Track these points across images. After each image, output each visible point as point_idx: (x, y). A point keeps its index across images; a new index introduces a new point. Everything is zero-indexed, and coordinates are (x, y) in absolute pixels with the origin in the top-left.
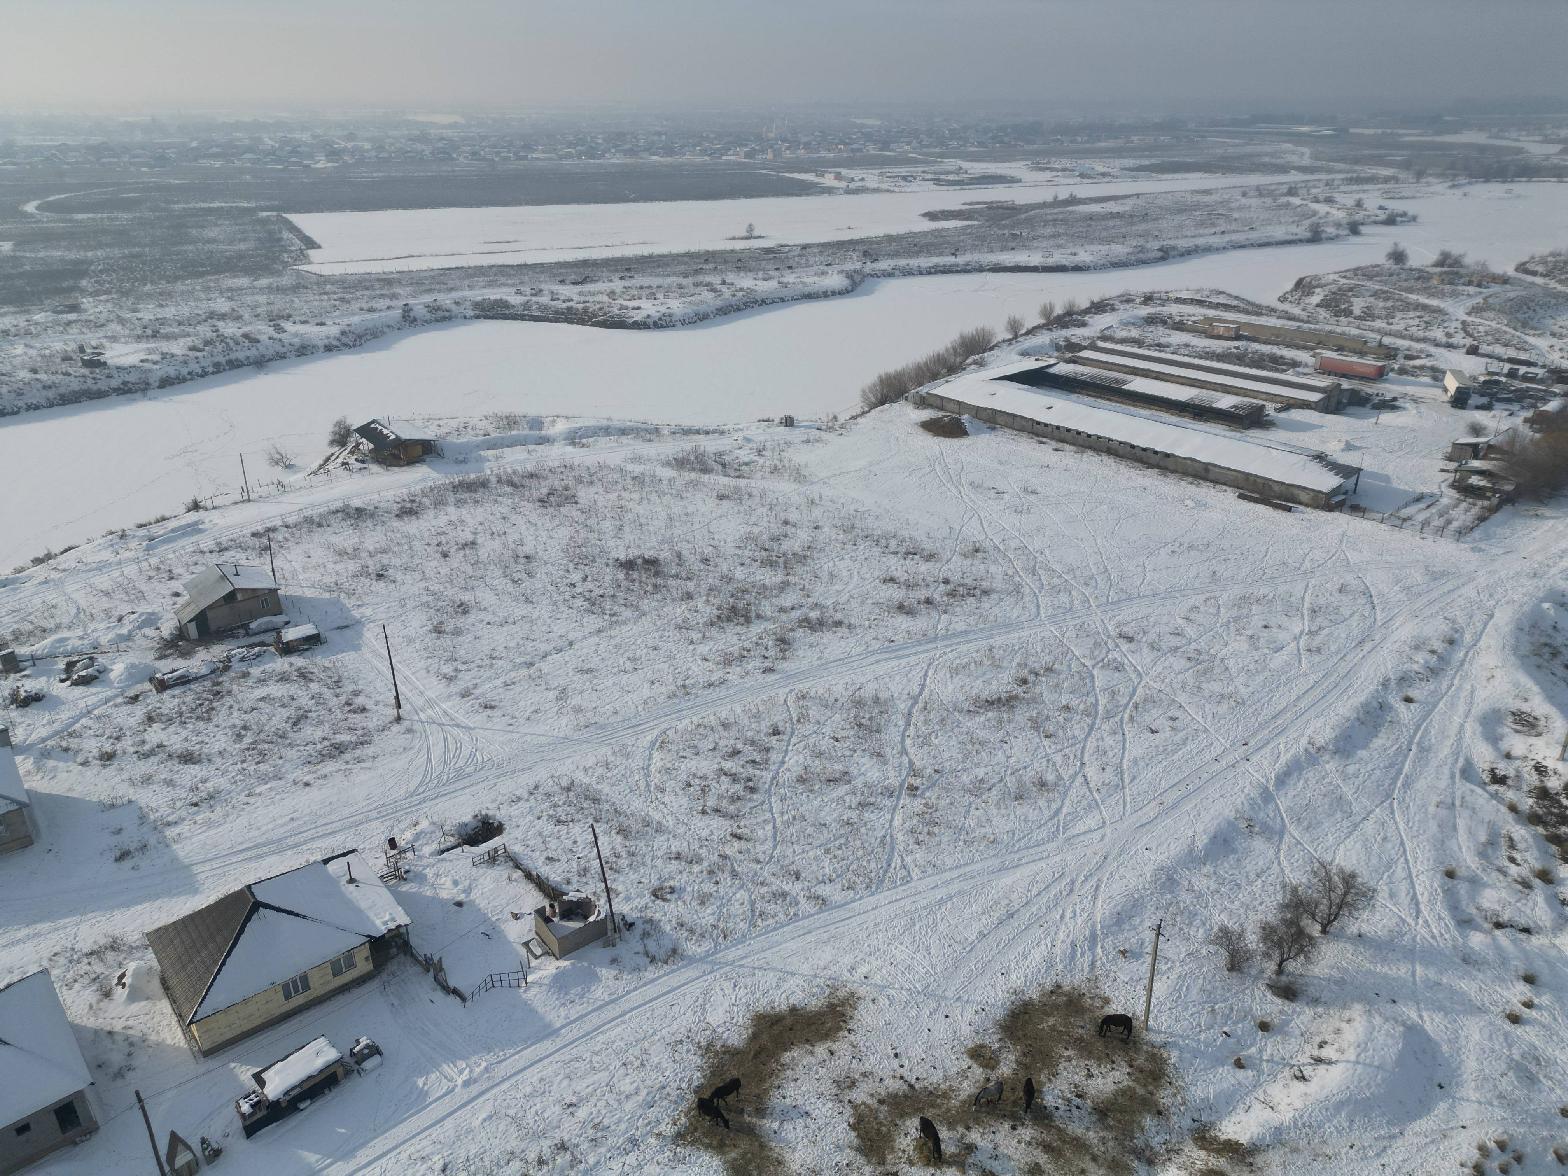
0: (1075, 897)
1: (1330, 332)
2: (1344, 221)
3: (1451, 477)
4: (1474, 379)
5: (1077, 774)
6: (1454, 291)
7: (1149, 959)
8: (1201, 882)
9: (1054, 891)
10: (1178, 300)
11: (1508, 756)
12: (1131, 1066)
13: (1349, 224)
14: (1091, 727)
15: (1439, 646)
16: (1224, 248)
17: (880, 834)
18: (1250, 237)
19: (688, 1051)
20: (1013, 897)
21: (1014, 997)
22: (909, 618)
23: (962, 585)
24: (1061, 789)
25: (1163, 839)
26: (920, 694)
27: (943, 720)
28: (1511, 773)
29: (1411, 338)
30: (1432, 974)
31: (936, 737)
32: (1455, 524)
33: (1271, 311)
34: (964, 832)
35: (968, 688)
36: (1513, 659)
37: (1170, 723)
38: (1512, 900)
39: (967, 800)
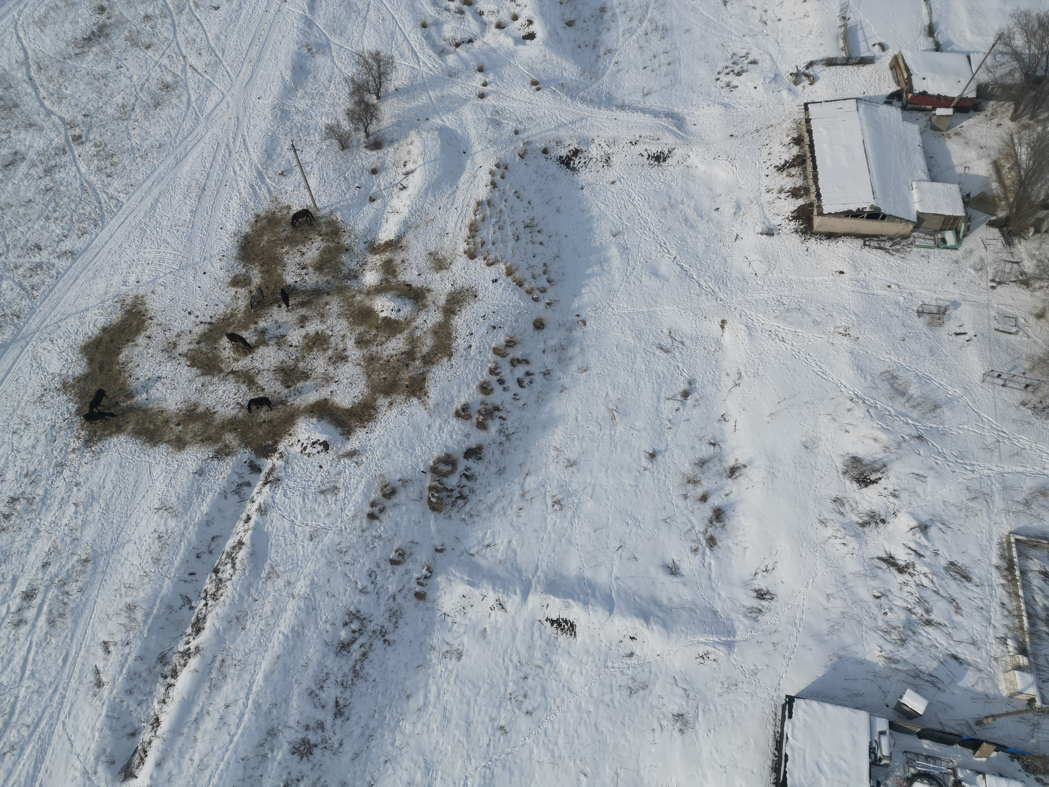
0: (235, 156)
5: (184, 67)
7: (298, 169)
8: (302, 104)
9: (220, 158)
12: (321, 235)
14: (173, 24)
17: (78, 184)
19: (52, 397)
20: (197, 176)
21: (236, 238)
24: (181, 83)
25: (265, 86)
26: (27, 57)
27: (61, 71)
30: (438, 93)
31: (67, 89)
34: (136, 151)
38: (458, 26)
39: (122, 125)
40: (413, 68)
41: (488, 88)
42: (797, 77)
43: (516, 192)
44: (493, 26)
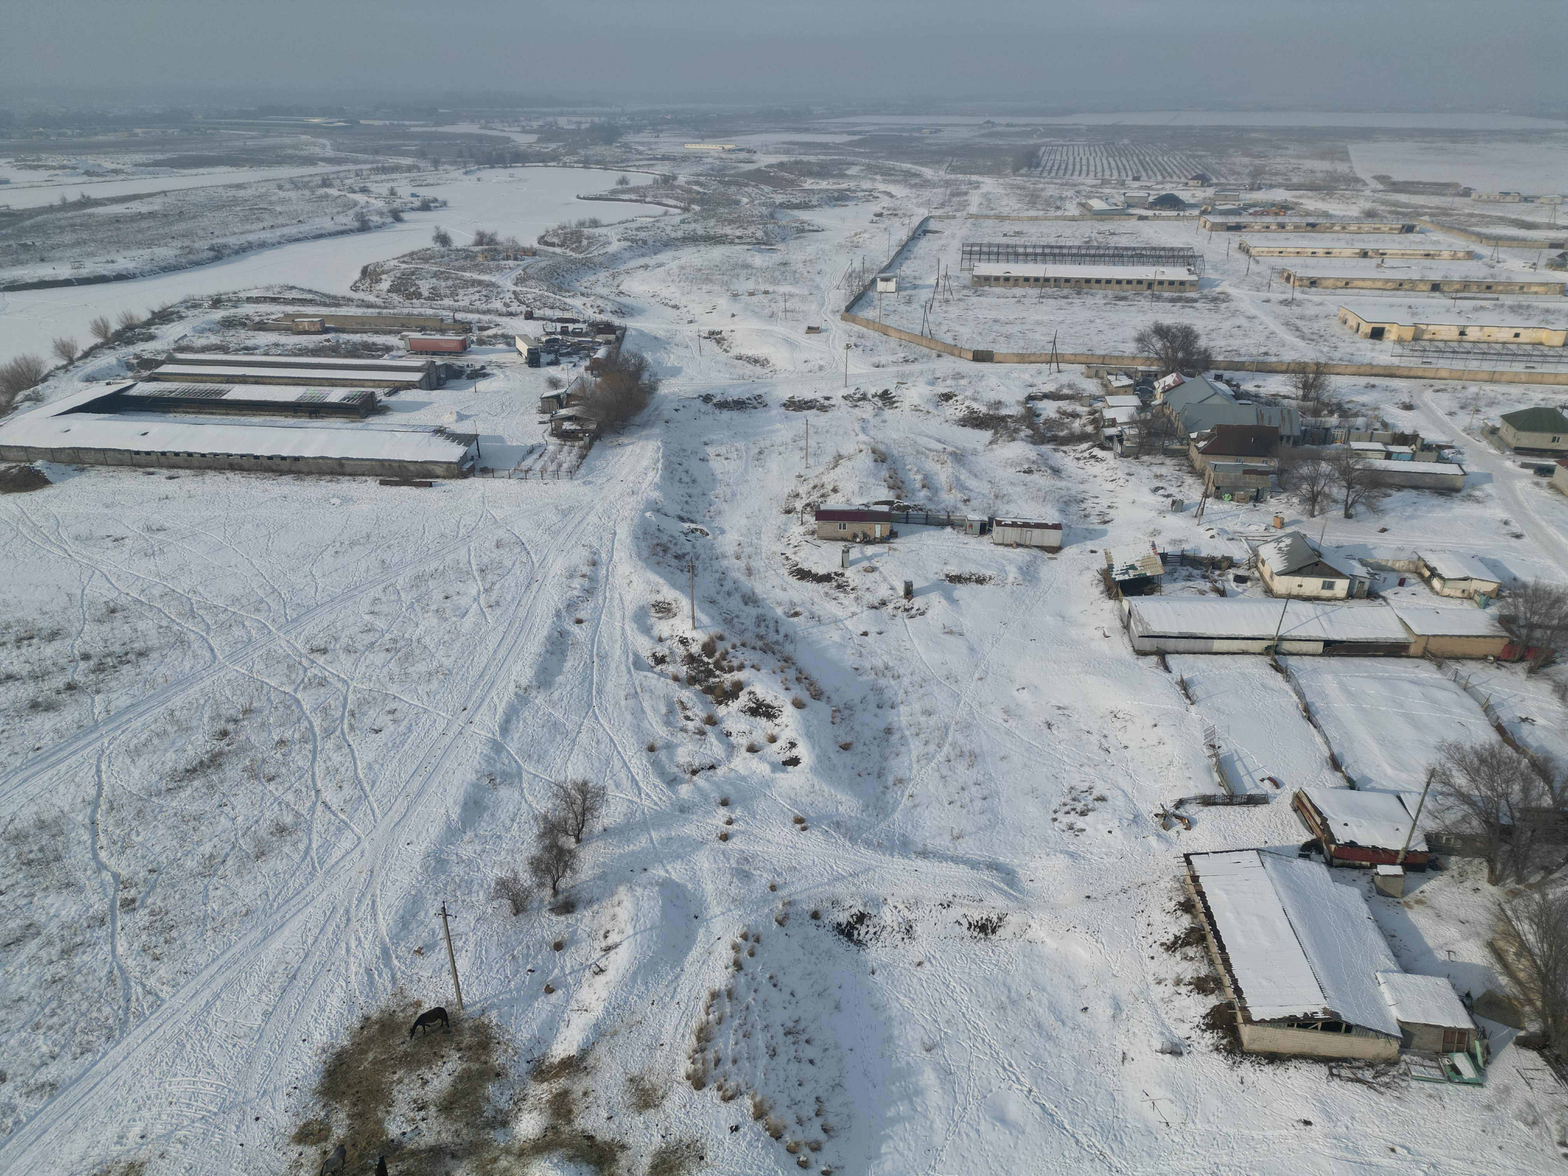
0: (354, 925)
1: (408, 314)
2: (385, 210)
3: (548, 427)
4: (538, 340)
5: (315, 804)
6: (498, 266)
7: (445, 944)
8: (467, 850)
9: (330, 930)
10: (249, 300)
11: (661, 640)
12: (460, 1050)
13: (390, 211)
14: (314, 752)
15: (586, 570)
16: (279, 243)
17: (104, 972)
18: (302, 230)
20: (290, 957)
21: (324, 1057)
22: (51, 715)
23: (109, 655)
24: (303, 826)
25: (420, 827)
26: (99, 795)
27: (140, 811)
28: (667, 652)
29: (478, 312)
30: (664, 833)
31: (138, 834)
32: (565, 466)
33: (349, 301)
34: (209, 921)
35: (159, 766)
36: (640, 563)
37: (391, 717)
38: (697, 749)
39: (200, 884)
40: (632, 802)
41: (734, 827)
42: (1166, 819)
43: (771, 978)
44: (743, 750)
